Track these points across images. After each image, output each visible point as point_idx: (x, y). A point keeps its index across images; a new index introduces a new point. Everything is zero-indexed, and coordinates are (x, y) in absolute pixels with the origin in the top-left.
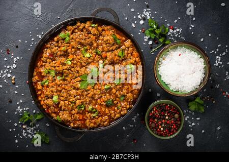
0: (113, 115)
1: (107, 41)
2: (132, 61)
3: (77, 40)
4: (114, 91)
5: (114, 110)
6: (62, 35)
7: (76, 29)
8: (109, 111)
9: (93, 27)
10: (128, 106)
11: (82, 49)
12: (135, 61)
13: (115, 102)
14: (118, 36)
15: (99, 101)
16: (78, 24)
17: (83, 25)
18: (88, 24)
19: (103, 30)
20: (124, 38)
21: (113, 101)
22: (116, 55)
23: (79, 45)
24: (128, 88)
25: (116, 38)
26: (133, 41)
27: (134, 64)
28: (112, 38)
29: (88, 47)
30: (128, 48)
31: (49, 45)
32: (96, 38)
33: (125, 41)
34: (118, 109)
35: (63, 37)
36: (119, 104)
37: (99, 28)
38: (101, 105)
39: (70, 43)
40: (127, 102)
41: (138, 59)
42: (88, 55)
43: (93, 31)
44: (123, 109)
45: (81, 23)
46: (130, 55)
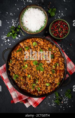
0: (59, 55)
1: (19, 55)
2: (31, 43)
3: (18, 71)
5: (56, 54)
6: (14, 79)
7: (12, 71)
8: (56, 57)
9: (12, 62)
10: (55, 47)
11: (23, 68)
12: (31, 41)
14: (18, 49)
16: (10, 69)
18: (10, 65)
19: (14, 57)
20: (19, 46)
23: (21, 70)
24: (45, 46)
25: (18, 50)
26: (21, 42)
27: (33, 42)
28: (18, 53)
29: (22, 65)
30: (24, 44)
31: (20, 86)
32: (18, 61)
34: (56, 52)
35: (16, 78)
36: (53, 52)
37: (12, 59)
38: (53, 61)
39: (19, 75)
40: (52, 47)
41: (31, 40)
42: (26, 66)
43: (14, 62)
44: (56, 50)
45: (9, 68)
46: (28, 44)
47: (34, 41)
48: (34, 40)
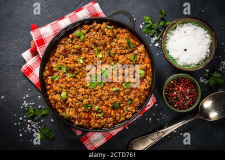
0: (118, 118)
1: (121, 44)
2: (143, 66)
3: (92, 39)
4: (122, 94)
5: (120, 113)
6: (77, 33)
7: (91, 28)
8: (115, 113)
9: (108, 28)
10: (134, 111)
11: (96, 49)
12: (146, 67)
13: (122, 105)
14: (132, 41)
15: (106, 102)
16: (95, 24)
17: (99, 25)
18: (104, 25)
19: (118, 33)
20: (137, 43)
21: (119, 104)
22: (128, 59)
23: (93, 45)
24: (136, 93)
25: (130, 42)
26: (146, 47)
27: (144, 70)
28: (126, 41)
29: (101, 48)
30: (141, 53)
31: (63, 42)
32: (110, 40)
33: (138, 46)
34: (124, 112)
35: (78, 36)
36: (125, 108)
37: (114, 30)
38: (107, 106)
39: (84, 42)
40: (133, 106)
41: (149, 65)
42: (100, 56)
43: (108, 32)
44: (128, 113)
45: (97, 23)
46: (141, 60)
47: (146, 71)
48: (148, 72)
